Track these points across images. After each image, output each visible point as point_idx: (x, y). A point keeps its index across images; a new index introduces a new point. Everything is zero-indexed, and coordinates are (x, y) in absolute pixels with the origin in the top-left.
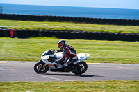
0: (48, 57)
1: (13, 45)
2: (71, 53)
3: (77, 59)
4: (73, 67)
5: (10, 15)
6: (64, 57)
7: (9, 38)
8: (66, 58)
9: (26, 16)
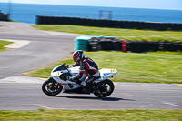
0: (60, 73)
1: (125, 62)
2: (91, 68)
3: (100, 77)
4: (94, 87)
5: (121, 22)
6: (81, 73)
7: (121, 53)
8: (84, 75)
9: (143, 23)
